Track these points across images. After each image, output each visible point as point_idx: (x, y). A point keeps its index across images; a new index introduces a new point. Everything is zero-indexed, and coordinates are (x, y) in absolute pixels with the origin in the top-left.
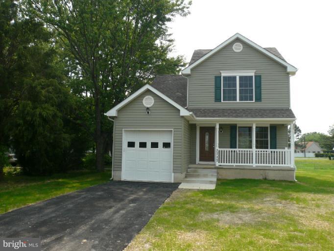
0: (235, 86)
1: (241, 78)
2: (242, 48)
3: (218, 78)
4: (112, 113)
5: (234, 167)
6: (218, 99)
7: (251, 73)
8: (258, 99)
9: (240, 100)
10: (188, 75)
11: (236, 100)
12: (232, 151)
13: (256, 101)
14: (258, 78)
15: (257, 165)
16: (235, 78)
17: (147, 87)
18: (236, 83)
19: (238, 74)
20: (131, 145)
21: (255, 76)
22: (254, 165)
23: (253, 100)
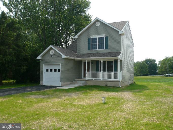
0: (96, 42)
1: (99, 38)
2: (99, 24)
3: (89, 39)
4: (39, 57)
5: (93, 80)
6: (89, 49)
7: (103, 36)
8: (107, 48)
9: (99, 49)
10: (77, 39)
11: (97, 49)
12: (97, 73)
13: (105, 49)
14: (107, 38)
15: (103, 79)
16: (96, 39)
17: (51, 46)
18: (97, 41)
19: (97, 37)
20: (47, 70)
21: (105, 37)
22: (102, 79)
23: (104, 49)
